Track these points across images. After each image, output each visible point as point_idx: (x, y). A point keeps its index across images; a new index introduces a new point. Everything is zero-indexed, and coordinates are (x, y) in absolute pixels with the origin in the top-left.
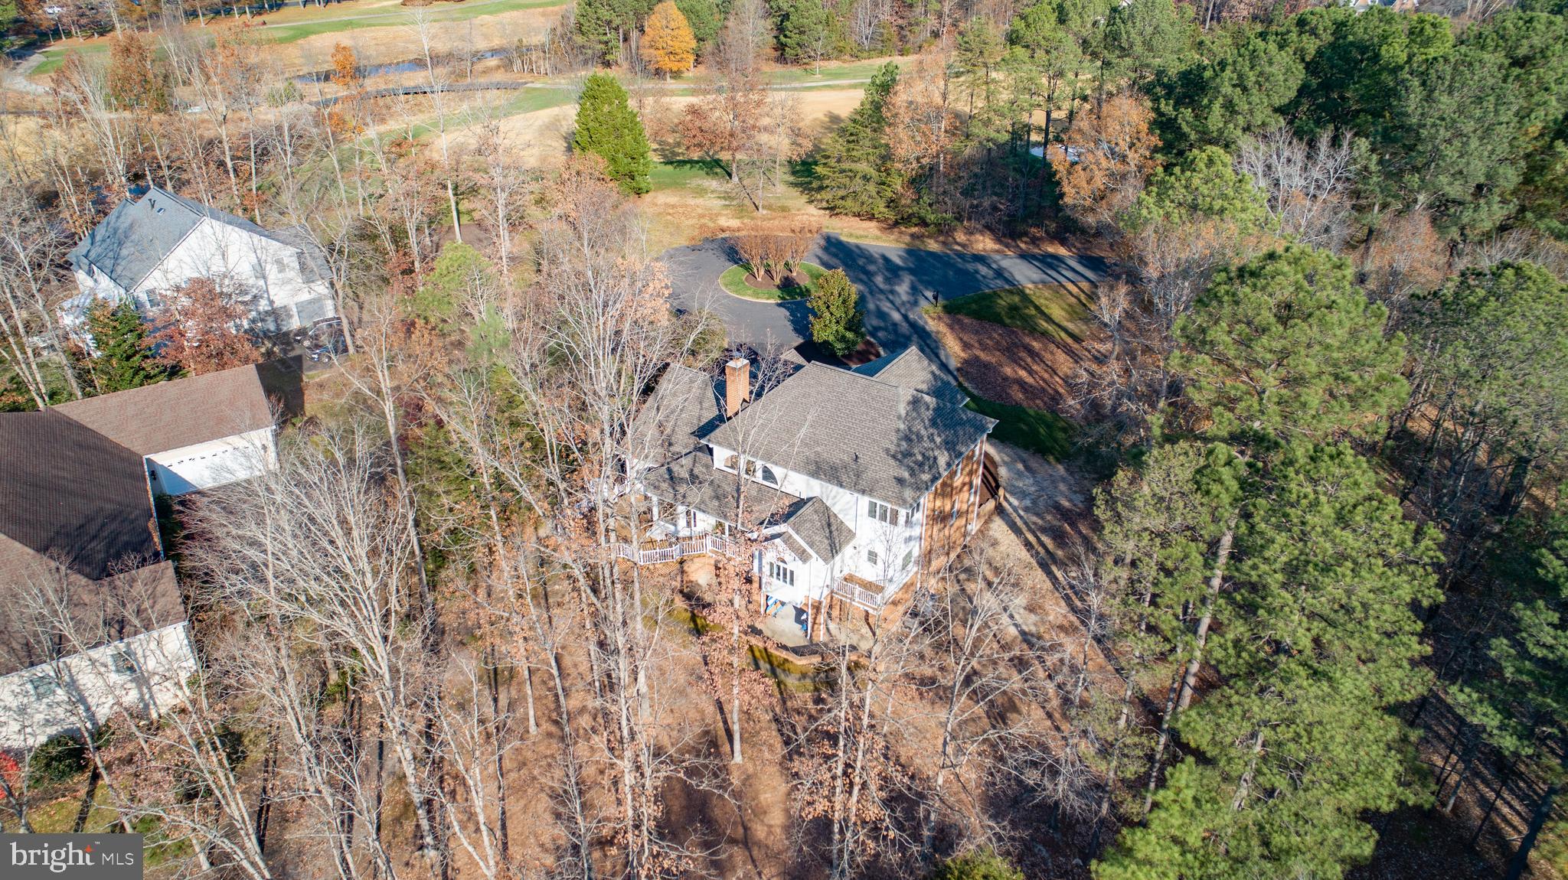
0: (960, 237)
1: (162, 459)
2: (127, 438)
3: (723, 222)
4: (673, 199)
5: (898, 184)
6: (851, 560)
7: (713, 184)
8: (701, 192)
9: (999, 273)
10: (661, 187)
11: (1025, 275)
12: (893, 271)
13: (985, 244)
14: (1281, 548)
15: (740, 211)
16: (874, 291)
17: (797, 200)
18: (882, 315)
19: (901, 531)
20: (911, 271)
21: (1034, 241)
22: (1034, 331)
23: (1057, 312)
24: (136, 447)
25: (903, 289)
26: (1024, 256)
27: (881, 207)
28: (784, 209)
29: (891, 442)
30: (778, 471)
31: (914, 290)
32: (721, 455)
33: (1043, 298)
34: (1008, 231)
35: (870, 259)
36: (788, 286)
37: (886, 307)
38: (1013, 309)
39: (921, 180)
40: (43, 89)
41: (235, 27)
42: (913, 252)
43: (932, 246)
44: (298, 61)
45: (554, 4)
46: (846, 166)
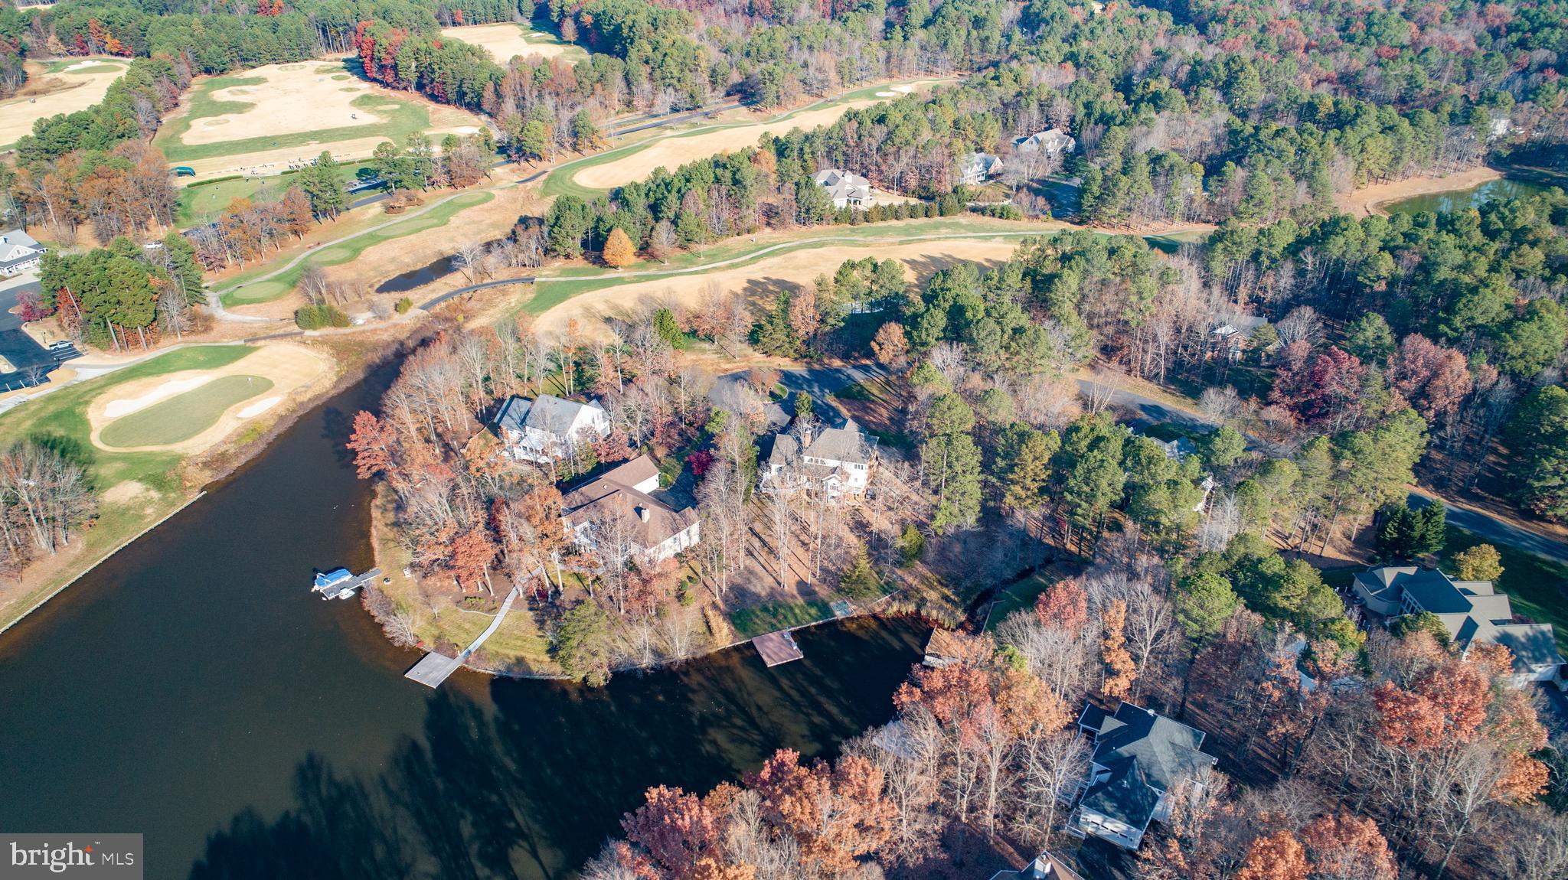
0: (826, 361)
1: (637, 488)
3: (724, 366)
4: (694, 357)
5: (798, 343)
6: (850, 481)
7: (706, 346)
8: (704, 351)
9: (849, 377)
11: (859, 376)
12: (808, 382)
13: (837, 363)
15: (729, 360)
17: (749, 350)
19: (863, 471)
20: (815, 381)
21: (856, 359)
22: (869, 400)
23: (875, 391)
25: (816, 389)
26: (854, 367)
27: (792, 352)
28: (747, 356)
29: (855, 448)
30: (825, 460)
31: (821, 390)
32: (806, 459)
33: (867, 385)
34: (845, 357)
35: (796, 377)
36: (772, 394)
38: (859, 392)
39: (807, 343)
40: (248, 318)
41: (302, 250)
42: (811, 371)
43: (817, 367)
44: (372, 273)
45: (485, 200)
46: (773, 336)
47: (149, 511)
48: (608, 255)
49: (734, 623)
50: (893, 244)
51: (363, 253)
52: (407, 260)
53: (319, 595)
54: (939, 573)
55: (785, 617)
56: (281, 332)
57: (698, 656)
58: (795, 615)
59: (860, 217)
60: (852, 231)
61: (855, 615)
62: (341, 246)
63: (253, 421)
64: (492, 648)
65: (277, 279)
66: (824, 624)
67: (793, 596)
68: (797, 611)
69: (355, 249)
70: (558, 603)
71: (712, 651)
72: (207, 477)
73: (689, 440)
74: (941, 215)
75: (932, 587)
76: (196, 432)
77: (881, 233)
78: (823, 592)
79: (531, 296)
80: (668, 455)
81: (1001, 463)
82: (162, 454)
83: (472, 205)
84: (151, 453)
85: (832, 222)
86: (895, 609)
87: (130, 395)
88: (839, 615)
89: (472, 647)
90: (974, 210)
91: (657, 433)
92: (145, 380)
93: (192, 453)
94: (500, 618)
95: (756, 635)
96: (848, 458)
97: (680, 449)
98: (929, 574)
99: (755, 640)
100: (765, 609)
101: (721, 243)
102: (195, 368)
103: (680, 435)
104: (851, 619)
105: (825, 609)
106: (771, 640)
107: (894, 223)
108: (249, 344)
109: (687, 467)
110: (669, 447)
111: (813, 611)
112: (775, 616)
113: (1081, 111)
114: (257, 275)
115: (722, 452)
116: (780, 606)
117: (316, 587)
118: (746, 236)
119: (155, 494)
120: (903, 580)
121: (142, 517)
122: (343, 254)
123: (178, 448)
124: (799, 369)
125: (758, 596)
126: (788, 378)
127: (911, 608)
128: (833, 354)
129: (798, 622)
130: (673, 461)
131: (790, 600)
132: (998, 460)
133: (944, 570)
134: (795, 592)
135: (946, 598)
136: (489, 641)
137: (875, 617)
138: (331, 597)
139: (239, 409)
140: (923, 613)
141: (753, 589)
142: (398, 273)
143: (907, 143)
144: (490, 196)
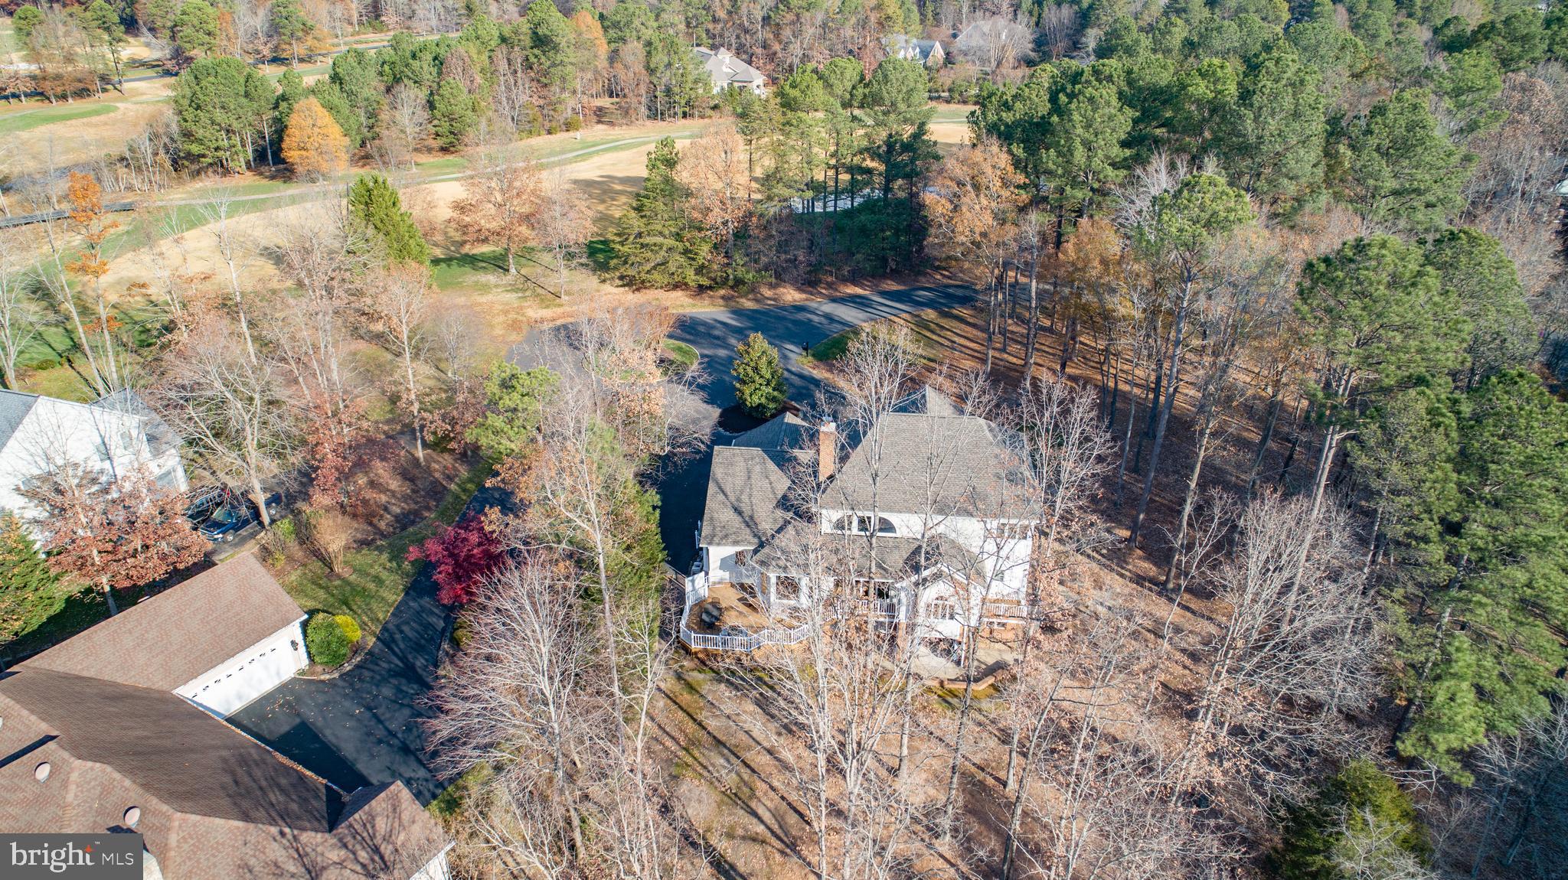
0: (767, 293)
1: (185, 691)
2: (144, 668)
3: (535, 314)
5: (704, 251)
7: (491, 278)
8: (485, 288)
9: (829, 318)
11: (851, 316)
12: (736, 332)
13: (791, 295)
15: (542, 301)
20: (754, 330)
21: (830, 286)
24: (162, 685)
26: (834, 300)
27: (691, 277)
30: (893, 518)
31: (774, 346)
32: (832, 519)
34: (809, 283)
35: (704, 324)
36: (662, 363)
39: (723, 252)
42: (738, 313)
43: (748, 304)
45: (97, 113)
46: (648, 240)
48: (292, 155)
73: (436, 491)
80: (363, 543)
83: (67, 119)
91: (327, 474)
96: (971, 505)
97: (404, 521)
103: (406, 475)
109: (421, 583)
110: (369, 518)
115: (534, 522)
118: (561, 137)
124: (709, 309)
126: (688, 330)
128: (780, 277)
130: (378, 562)
144: (107, 110)
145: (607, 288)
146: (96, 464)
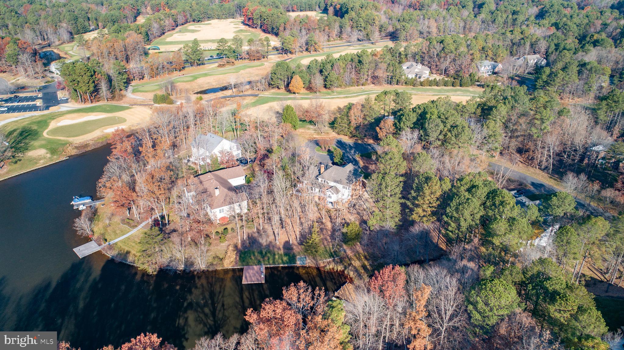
0: (366, 140)
1: (230, 181)
2: (225, 177)
3: (315, 136)
4: (303, 131)
5: (352, 129)
6: (340, 195)
7: (311, 127)
8: (309, 129)
9: (373, 148)
10: (300, 127)
12: (351, 148)
14: (384, 184)
15: (318, 134)
16: (347, 152)
17: (330, 131)
18: (348, 157)
19: (347, 190)
20: (355, 148)
24: (226, 179)
25: (352, 152)
27: (348, 133)
28: (328, 133)
29: (346, 177)
30: (329, 182)
31: (355, 152)
32: (320, 179)
35: (346, 145)
36: (329, 151)
37: (349, 155)
39: (357, 128)
40: (138, 97)
41: (176, 76)
42: (356, 144)
43: (359, 142)
44: (197, 87)
45: (260, 66)
46: (341, 124)
47: (42, 161)
48: (292, 88)
49: (240, 257)
50: (429, 95)
51: (198, 79)
52: (214, 84)
53: (73, 206)
54: (368, 252)
55: (269, 259)
56: (146, 103)
57: (210, 269)
58: (274, 259)
59: (419, 83)
60: (412, 89)
61: (307, 265)
62: (191, 76)
63: (108, 134)
64: (120, 244)
65: (158, 85)
66: (288, 267)
67: (279, 249)
68: (277, 257)
69: (195, 78)
70: (164, 229)
71: (219, 268)
72: (74, 152)
74: (461, 86)
75: (359, 259)
76: (82, 135)
77: (426, 91)
78: (297, 249)
79: (253, 101)
81: (413, 194)
82: (63, 141)
83: (253, 67)
84: (60, 140)
85: (404, 84)
86: (331, 267)
87: (72, 119)
88: (298, 263)
89: (112, 242)
90: (478, 86)
92: (81, 114)
93: (75, 142)
94: (134, 231)
95: (248, 264)
96: (340, 182)
98: (361, 251)
99: (245, 267)
100: (261, 253)
101: (348, 88)
102: (103, 112)
104: (304, 267)
105: (293, 259)
106: (253, 269)
107: (436, 87)
108: (131, 106)
111: (285, 259)
112: (263, 257)
113: (553, 47)
114: (153, 83)
116: (269, 252)
117: (73, 203)
119: (49, 155)
120: (345, 252)
121: (36, 163)
122: (191, 79)
123: (71, 139)
124: (349, 141)
125: (261, 245)
126: (341, 144)
127: (340, 268)
129: (274, 263)
131: (276, 250)
132: (412, 192)
133: (371, 251)
134: (281, 247)
135: (364, 267)
136: (121, 241)
137: (318, 269)
138: (75, 208)
139: (106, 129)
140: (346, 272)
141: (261, 241)
142: (207, 88)
143: (452, 52)
144: (263, 65)
145: (334, 133)
146: (229, 150)
